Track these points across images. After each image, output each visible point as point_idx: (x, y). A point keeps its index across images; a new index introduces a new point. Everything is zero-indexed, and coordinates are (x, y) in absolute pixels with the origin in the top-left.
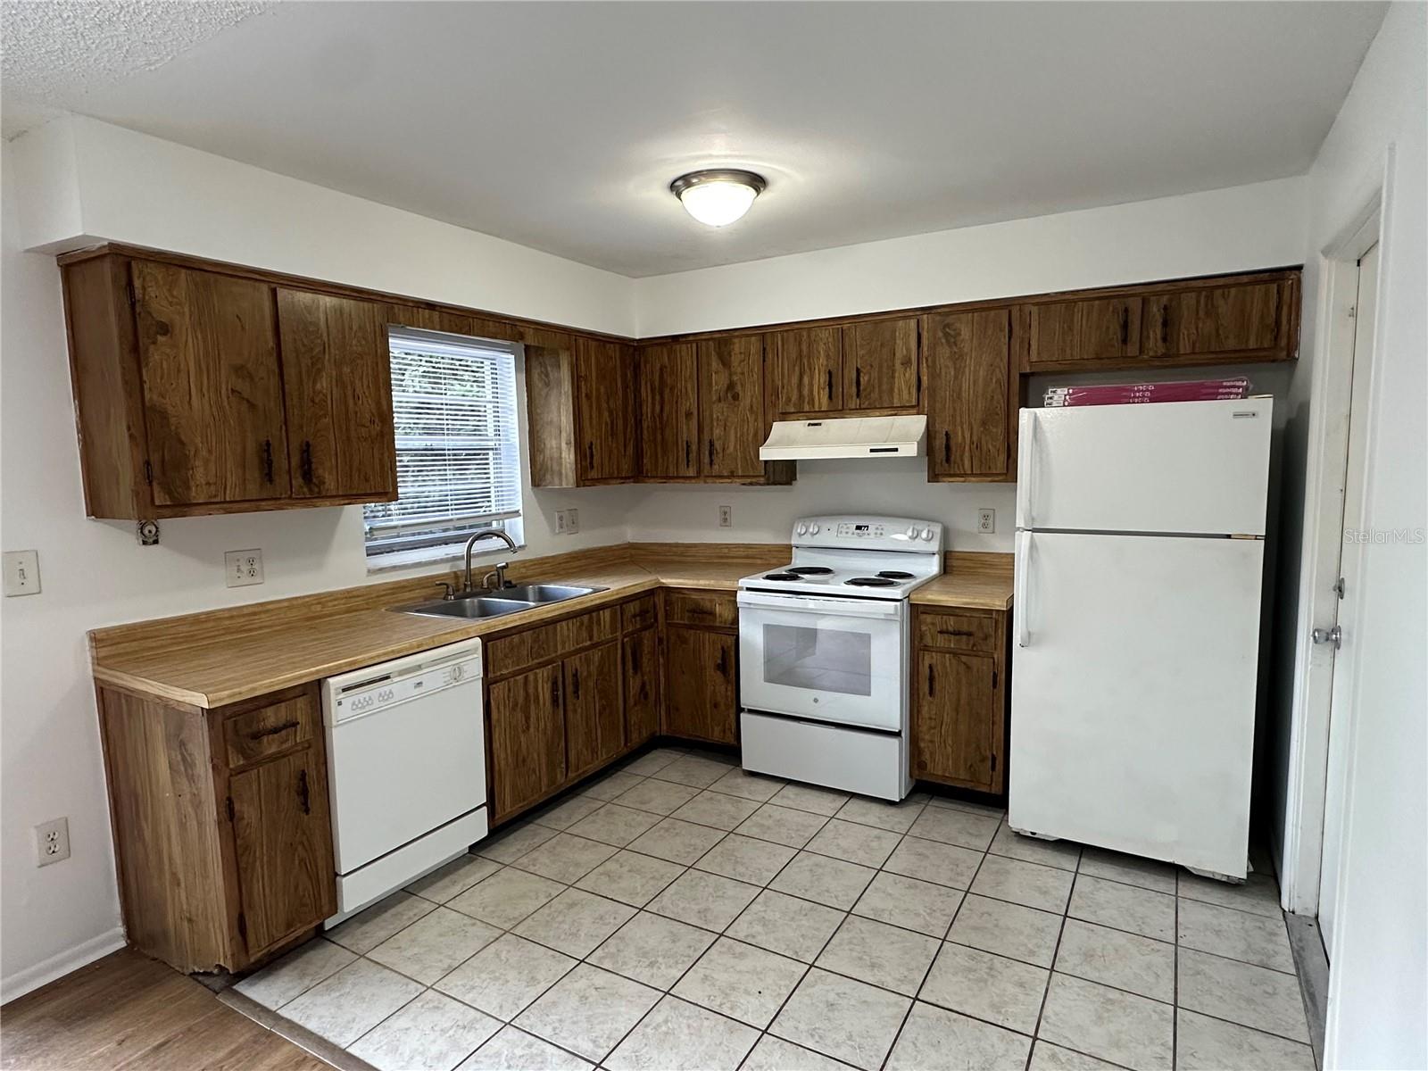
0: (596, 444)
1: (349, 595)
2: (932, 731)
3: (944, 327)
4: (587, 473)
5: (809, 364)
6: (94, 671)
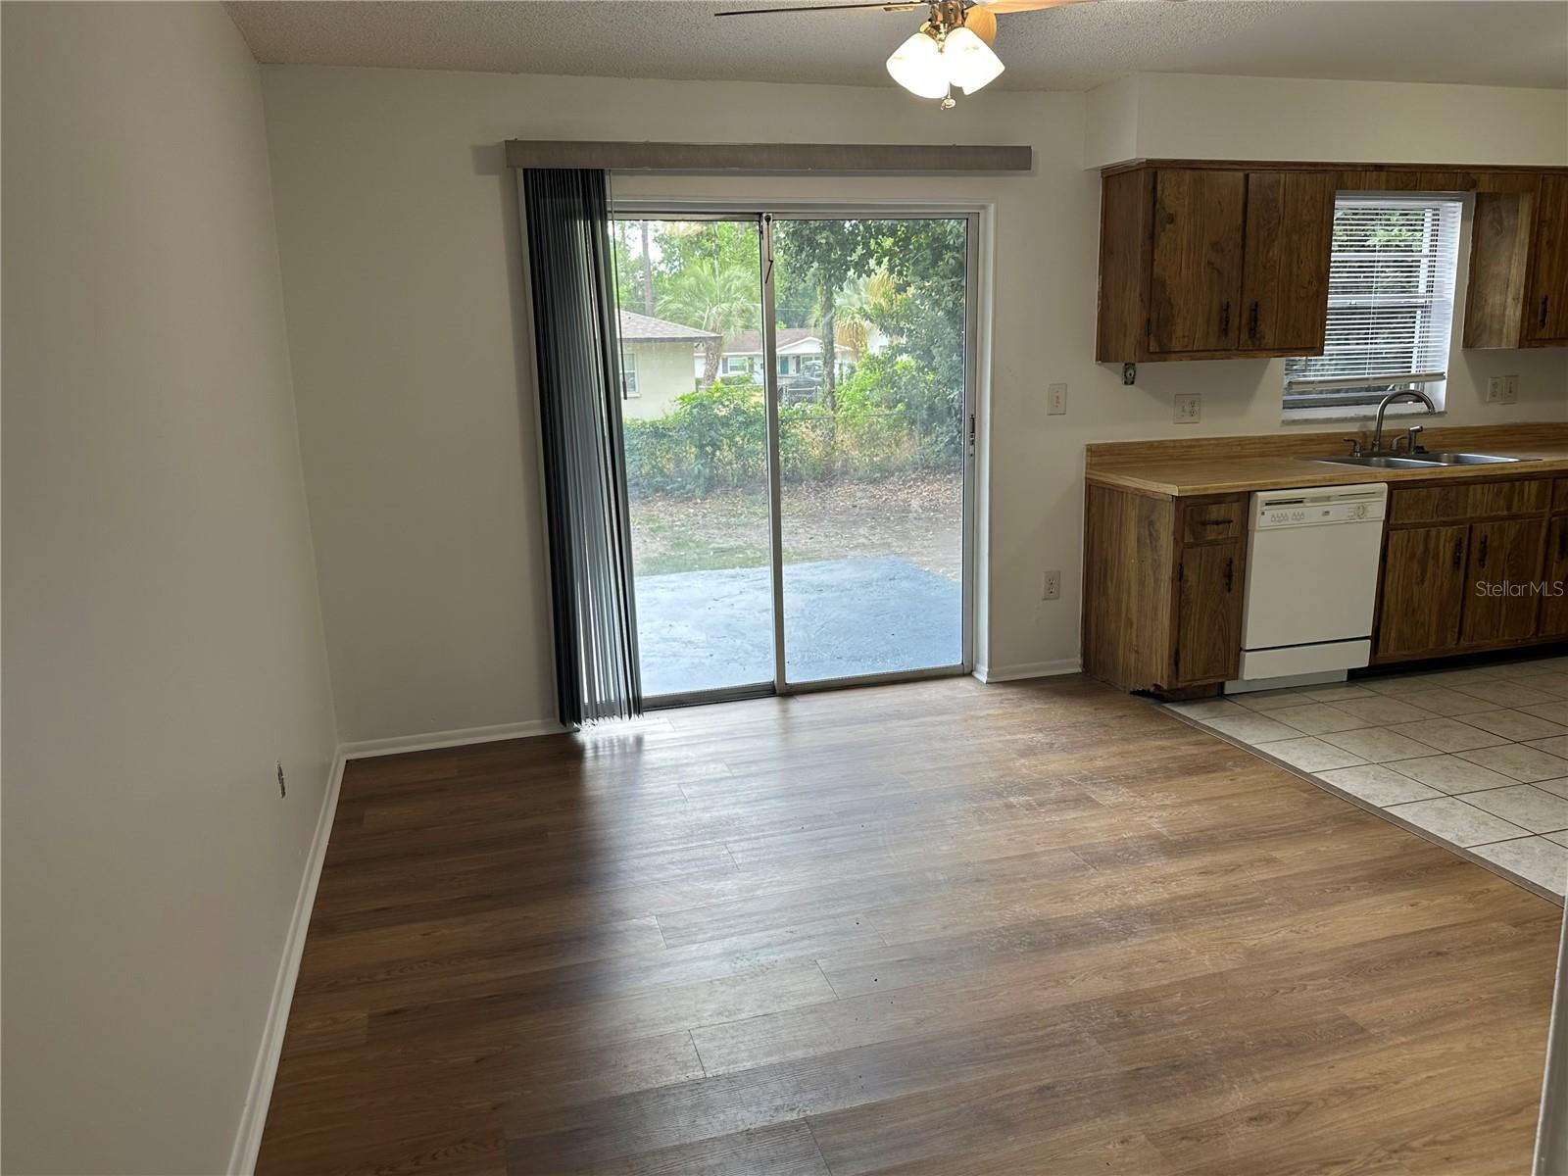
0: (1553, 298)
1: (1265, 441)
4: (1530, 336)
6: (1086, 473)
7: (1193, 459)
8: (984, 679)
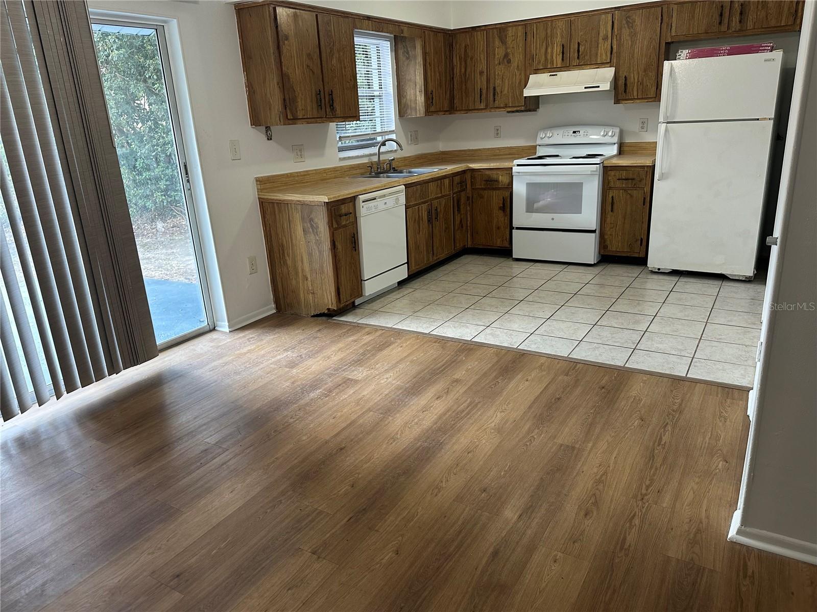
0: (434, 91)
2: (611, 230)
3: (626, 18)
4: (430, 109)
5: (551, 41)
6: (258, 195)
7: (307, 182)
8: (227, 330)
